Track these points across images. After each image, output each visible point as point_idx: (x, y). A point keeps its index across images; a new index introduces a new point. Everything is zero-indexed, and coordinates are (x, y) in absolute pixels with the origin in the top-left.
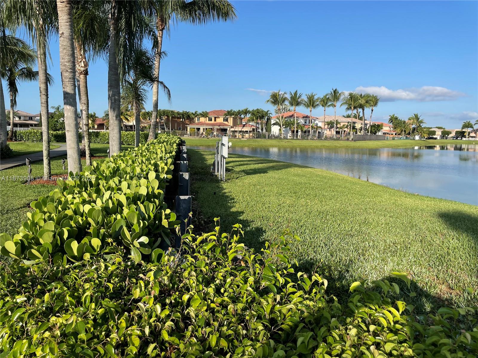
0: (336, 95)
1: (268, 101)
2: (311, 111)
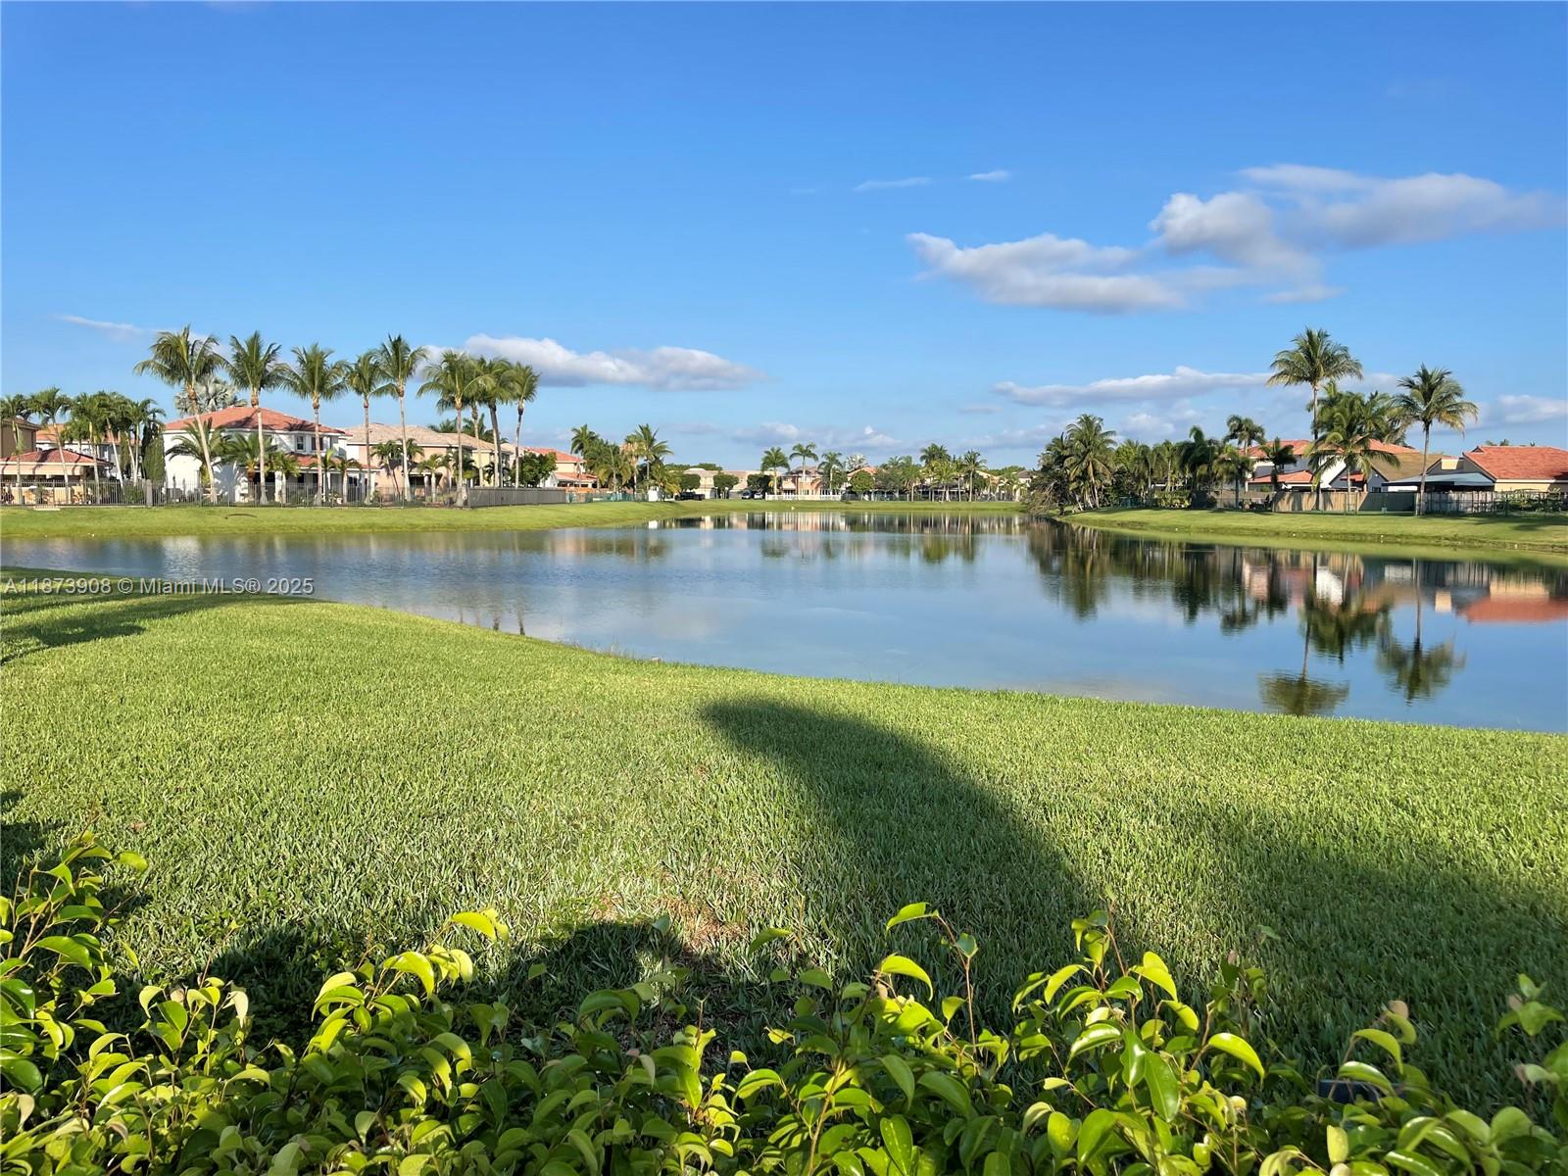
0: (399, 359)
1: (145, 365)
2: (316, 407)
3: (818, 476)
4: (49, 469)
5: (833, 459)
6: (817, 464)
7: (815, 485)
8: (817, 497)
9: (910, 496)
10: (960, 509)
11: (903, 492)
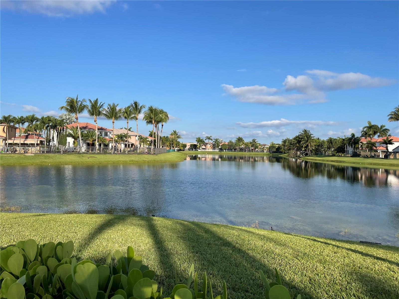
1: (62, 108)
3: (212, 145)
4: (29, 141)
5: (216, 140)
6: (212, 141)
7: (211, 147)
8: (211, 150)
9: (237, 151)
10: (251, 154)
11: (235, 149)
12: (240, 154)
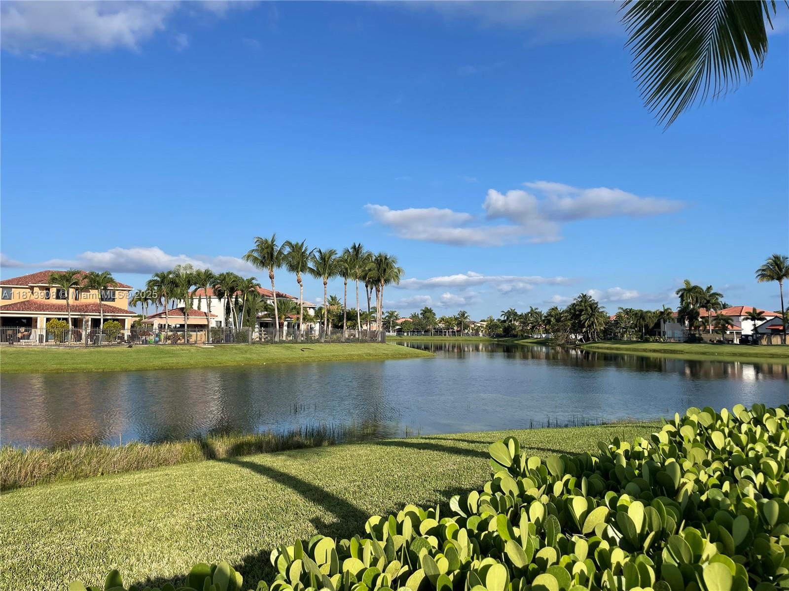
5: (391, 313)
9: (432, 333)
10: (459, 340)
11: (427, 331)
12: (438, 340)
